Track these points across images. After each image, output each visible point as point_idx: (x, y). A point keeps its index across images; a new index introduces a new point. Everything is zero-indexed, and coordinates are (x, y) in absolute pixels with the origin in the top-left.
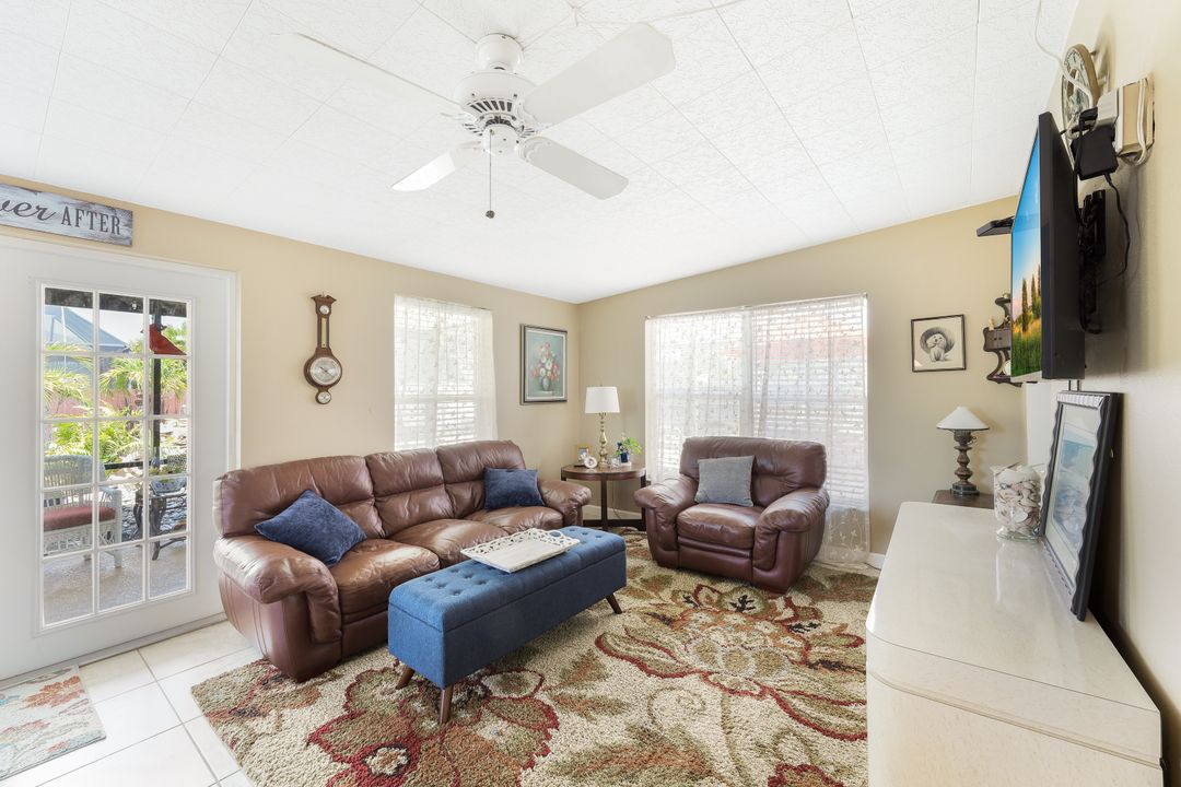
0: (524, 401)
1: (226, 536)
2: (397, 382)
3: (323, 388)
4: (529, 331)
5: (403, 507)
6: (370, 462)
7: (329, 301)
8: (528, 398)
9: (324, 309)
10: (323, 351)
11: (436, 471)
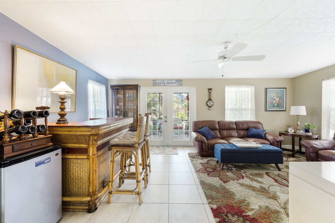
0: (266, 110)
1: (193, 131)
2: (226, 105)
3: (210, 107)
4: (268, 90)
5: (225, 133)
6: (219, 122)
7: (211, 89)
8: (268, 109)
9: (210, 91)
10: (210, 100)
11: (235, 126)
